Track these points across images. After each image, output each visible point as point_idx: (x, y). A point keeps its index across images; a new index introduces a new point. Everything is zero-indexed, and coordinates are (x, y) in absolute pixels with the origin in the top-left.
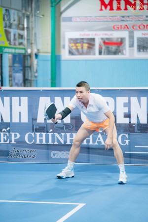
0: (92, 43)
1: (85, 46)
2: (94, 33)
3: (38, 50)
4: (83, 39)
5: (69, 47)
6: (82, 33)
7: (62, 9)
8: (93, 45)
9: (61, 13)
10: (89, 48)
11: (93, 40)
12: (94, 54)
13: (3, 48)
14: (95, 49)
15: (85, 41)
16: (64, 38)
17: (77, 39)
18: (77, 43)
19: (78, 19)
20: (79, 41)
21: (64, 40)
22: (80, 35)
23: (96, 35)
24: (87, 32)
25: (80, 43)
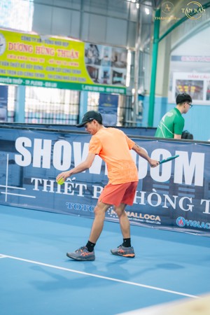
0: (200, 86)
1: (193, 88)
2: (203, 74)
3: (145, 91)
4: (191, 81)
5: (176, 89)
6: (191, 74)
7: (173, 46)
8: (202, 88)
9: (171, 51)
10: (196, 91)
11: (202, 82)
12: (202, 99)
13: (83, 86)
14: (202, 93)
15: (193, 84)
16: (172, 79)
17: (185, 81)
18: (185, 85)
19: (188, 59)
20: (186, 83)
21: (172, 81)
22: (189, 76)
23: (205, 77)
24: (195, 74)
25: (188, 85)
